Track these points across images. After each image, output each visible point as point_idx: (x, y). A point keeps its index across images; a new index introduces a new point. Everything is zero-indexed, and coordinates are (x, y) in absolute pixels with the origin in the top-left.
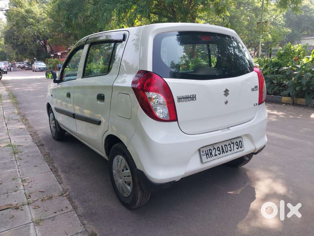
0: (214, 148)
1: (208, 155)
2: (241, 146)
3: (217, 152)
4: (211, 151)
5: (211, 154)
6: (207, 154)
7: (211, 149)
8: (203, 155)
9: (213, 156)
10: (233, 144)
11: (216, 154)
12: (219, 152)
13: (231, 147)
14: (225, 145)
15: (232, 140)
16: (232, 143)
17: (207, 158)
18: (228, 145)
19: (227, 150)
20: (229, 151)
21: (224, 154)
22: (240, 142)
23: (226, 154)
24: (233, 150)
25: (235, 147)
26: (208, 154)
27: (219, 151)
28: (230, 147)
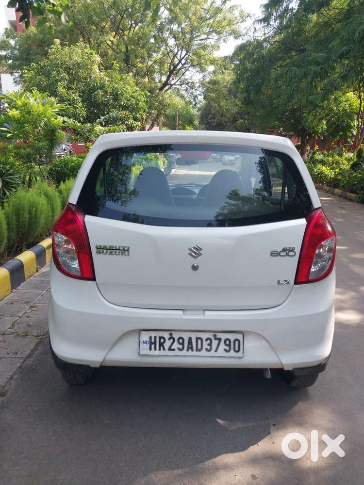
0: (171, 338)
1: (153, 346)
2: (237, 349)
3: (176, 345)
4: (162, 340)
5: (161, 345)
6: (151, 343)
7: (165, 336)
8: (144, 342)
9: (164, 349)
10: (217, 341)
11: (173, 348)
12: (181, 347)
13: (212, 344)
14: (197, 339)
15: (217, 334)
16: (216, 339)
17: (150, 350)
18: (204, 339)
19: (199, 347)
20: (204, 349)
21: (190, 353)
22: (237, 343)
23: (195, 353)
24: (216, 351)
25: (222, 346)
26: (155, 343)
27: (183, 344)
28: (210, 345)
